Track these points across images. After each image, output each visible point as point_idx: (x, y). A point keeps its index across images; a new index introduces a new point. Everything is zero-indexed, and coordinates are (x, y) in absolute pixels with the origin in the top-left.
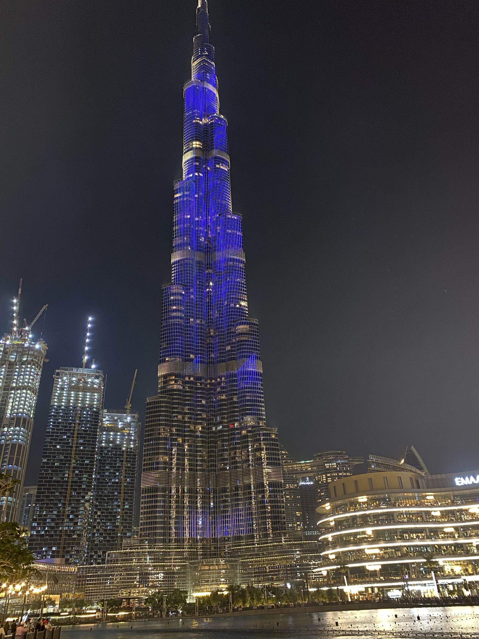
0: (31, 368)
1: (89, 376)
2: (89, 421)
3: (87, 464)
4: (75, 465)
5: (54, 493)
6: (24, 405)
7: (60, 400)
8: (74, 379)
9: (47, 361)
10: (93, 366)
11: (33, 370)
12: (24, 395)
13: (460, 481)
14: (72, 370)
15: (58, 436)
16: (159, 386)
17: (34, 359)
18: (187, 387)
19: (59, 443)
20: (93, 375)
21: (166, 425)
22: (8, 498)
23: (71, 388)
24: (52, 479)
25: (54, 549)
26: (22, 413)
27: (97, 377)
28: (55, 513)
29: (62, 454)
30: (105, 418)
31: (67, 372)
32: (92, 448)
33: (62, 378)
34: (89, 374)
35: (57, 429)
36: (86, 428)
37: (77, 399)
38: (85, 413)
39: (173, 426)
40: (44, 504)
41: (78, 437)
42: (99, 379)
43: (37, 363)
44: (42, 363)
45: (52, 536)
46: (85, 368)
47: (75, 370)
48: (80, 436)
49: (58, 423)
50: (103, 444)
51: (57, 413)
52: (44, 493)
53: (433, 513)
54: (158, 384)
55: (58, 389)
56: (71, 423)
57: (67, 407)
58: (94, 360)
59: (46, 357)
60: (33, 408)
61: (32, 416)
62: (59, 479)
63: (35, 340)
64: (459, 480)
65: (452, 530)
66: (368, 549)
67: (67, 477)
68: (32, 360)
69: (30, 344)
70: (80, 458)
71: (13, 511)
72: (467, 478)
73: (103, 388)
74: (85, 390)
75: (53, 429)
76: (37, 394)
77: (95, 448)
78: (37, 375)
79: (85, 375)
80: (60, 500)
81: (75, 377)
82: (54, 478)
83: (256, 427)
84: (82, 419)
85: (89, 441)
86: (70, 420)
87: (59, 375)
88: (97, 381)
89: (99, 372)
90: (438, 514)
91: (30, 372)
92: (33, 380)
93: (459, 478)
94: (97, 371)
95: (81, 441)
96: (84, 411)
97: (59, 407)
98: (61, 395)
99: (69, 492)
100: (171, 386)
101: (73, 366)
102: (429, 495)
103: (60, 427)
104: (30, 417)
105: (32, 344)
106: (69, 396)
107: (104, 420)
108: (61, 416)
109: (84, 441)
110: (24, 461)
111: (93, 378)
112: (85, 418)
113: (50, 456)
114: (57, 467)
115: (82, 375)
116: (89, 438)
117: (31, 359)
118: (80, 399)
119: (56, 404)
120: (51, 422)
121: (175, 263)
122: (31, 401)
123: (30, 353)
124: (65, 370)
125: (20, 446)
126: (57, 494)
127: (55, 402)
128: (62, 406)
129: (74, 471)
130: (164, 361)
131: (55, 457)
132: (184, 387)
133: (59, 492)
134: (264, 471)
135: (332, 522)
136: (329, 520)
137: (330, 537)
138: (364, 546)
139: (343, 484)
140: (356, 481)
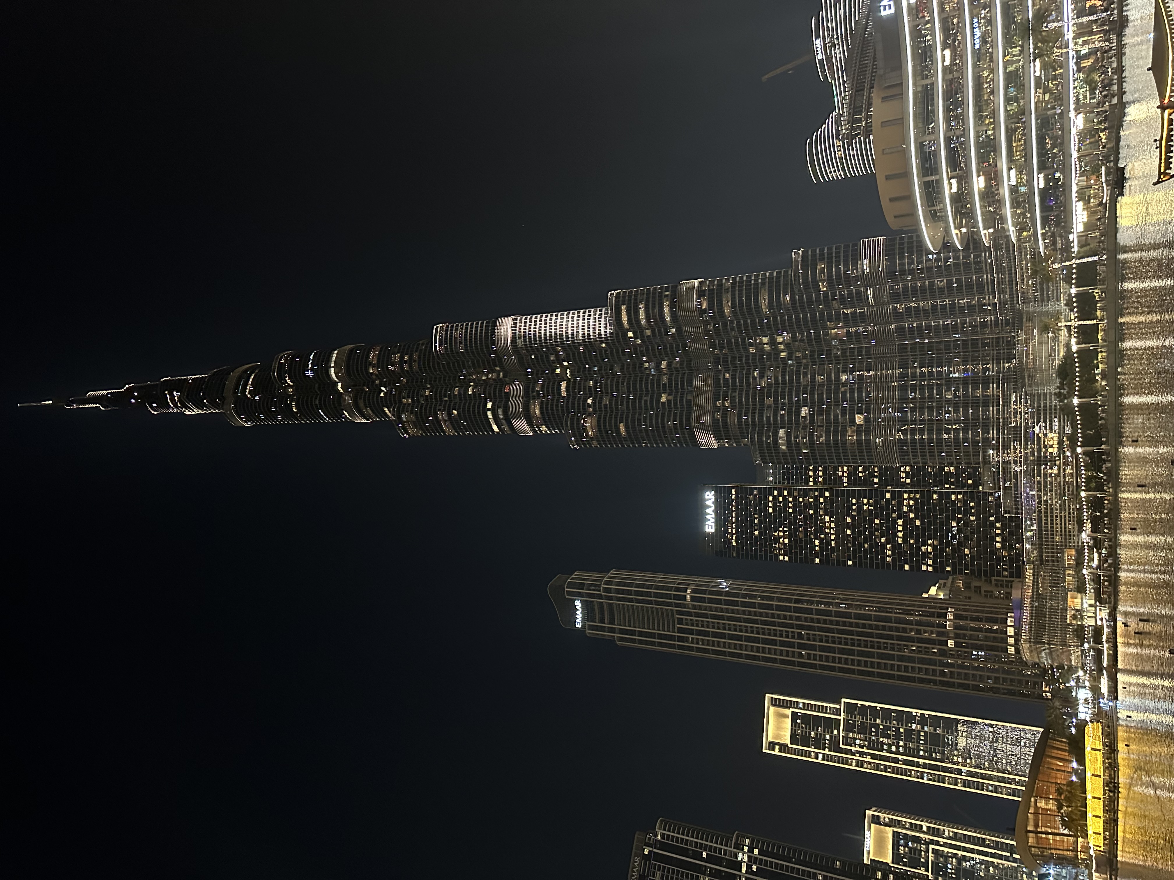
53: (947, 63)
54: (731, 448)
64: (885, 9)
66: (1009, 181)
90: (948, 53)
121: (533, 429)
134: (868, 271)
135: (960, 231)
136: (957, 234)
137: (986, 231)
138: (1005, 192)
139: (895, 217)
140: (891, 200)
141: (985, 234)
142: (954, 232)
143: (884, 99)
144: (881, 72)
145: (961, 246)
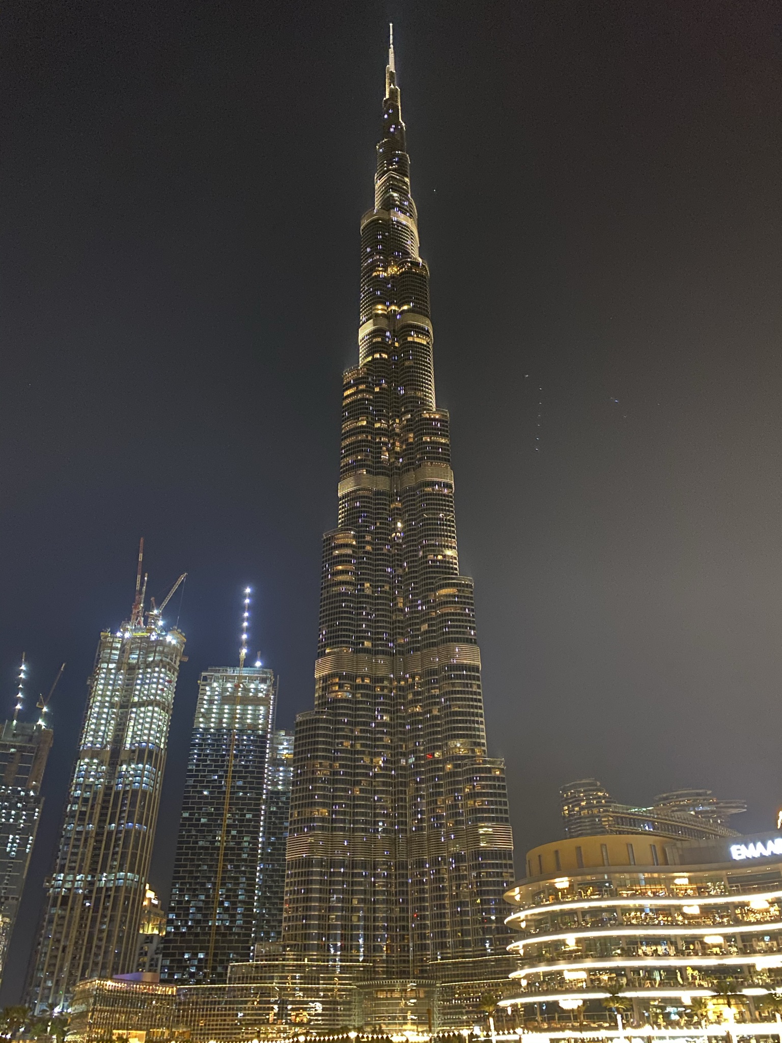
0: (160, 672)
1: (252, 680)
2: (251, 751)
3: (249, 820)
4: (231, 821)
5: (199, 866)
6: (150, 729)
7: (208, 720)
8: (229, 685)
9: (186, 659)
10: (258, 664)
11: (162, 675)
12: (150, 714)
13: (739, 852)
14: (226, 670)
15: (205, 776)
16: (317, 695)
17: (164, 659)
18: (359, 695)
19: (206, 787)
20: (257, 677)
21: (324, 758)
22: (126, 875)
23: (224, 700)
24: (197, 844)
25: (201, 956)
26: (148, 742)
27: (263, 681)
28: (203, 897)
29: (211, 804)
30: (282, 744)
31: (219, 675)
32: (257, 794)
33: (210, 685)
34: (251, 677)
35: (204, 766)
36: (246, 761)
37: (232, 717)
38: (245, 738)
39: (336, 759)
40: (185, 883)
41: (234, 777)
42: (266, 683)
43: (169, 664)
44: (178, 663)
45: (197, 935)
46: (244, 667)
47: (230, 672)
48: (237, 775)
49: (205, 755)
50: (280, 787)
51: (203, 740)
52: (185, 866)
53: (686, 910)
54: (314, 692)
55: (205, 702)
56: (225, 755)
57: (219, 729)
58: (259, 653)
59: (185, 653)
60: (164, 734)
61: (162, 746)
62: (208, 844)
63: (167, 629)
64: (738, 850)
65: (720, 940)
66: (569, 971)
67: (220, 841)
68: (161, 660)
69: (159, 635)
70: (240, 809)
71: (135, 894)
72: (751, 845)
73: (272, 697)
74: (245, 701)
75: (197, 765)
76: (171, 712)
77: (261, 794)
78: (170, 682)
79: (245, 678)
80: (209, 878)
81: (230, 682)
82: (201, 843)
83: (468, 757)
84: (241, 747)
85: (251, 783)
86: (223, 750)
87: (206, 680)
88: (263, 686)
89: (266, 673)
90: (696, 911)
91: (159, 678)
92: (162, 690)
93: (738, 847)
94: (263, 671)
95: (240, 783)
96: (243, 735)
97: (206, 730)
98: (209, 711)
99: (220, 865)
100: (333, 695)
101: (227, 666)
102: (680, 877)
103: (208, 762)
104: (159, 747)
105: (162, 636)
106: (221, 712)
107: (281, 747)
108: (209, 745)
109: (245, 783)
110: (152, 817)
111: (257, 682)
112: (245, 745)
113: (193, 808)
114: (203, 825)
115: (240, 677)
116: (251, 777)
117: (160, 658)
118: (238, 716)
119: (202, 725)
120: (195, 754)
121: (344, 497)
122: (160, 723)
123: (158, 649)
124: (216, 671)
125: (144, 793)
126: (205, 867)
127: (201, 723)
128: (211, 728)
129: (228, 832)
130: (323, 654)
131: (201, 809)
132: (354, 695)
133: (208, 865)
134: (481, 832)
135: (522, 921)
136: (519, 918)
137: (521, 947)
138: (561, 966)
139: (539, 856)
140: (557, 852)
141: (518, 946)
142: (522, 915)
143: (653, 847)
144: (679, 844)
145: (508, 922)
